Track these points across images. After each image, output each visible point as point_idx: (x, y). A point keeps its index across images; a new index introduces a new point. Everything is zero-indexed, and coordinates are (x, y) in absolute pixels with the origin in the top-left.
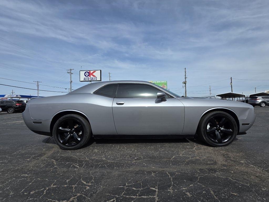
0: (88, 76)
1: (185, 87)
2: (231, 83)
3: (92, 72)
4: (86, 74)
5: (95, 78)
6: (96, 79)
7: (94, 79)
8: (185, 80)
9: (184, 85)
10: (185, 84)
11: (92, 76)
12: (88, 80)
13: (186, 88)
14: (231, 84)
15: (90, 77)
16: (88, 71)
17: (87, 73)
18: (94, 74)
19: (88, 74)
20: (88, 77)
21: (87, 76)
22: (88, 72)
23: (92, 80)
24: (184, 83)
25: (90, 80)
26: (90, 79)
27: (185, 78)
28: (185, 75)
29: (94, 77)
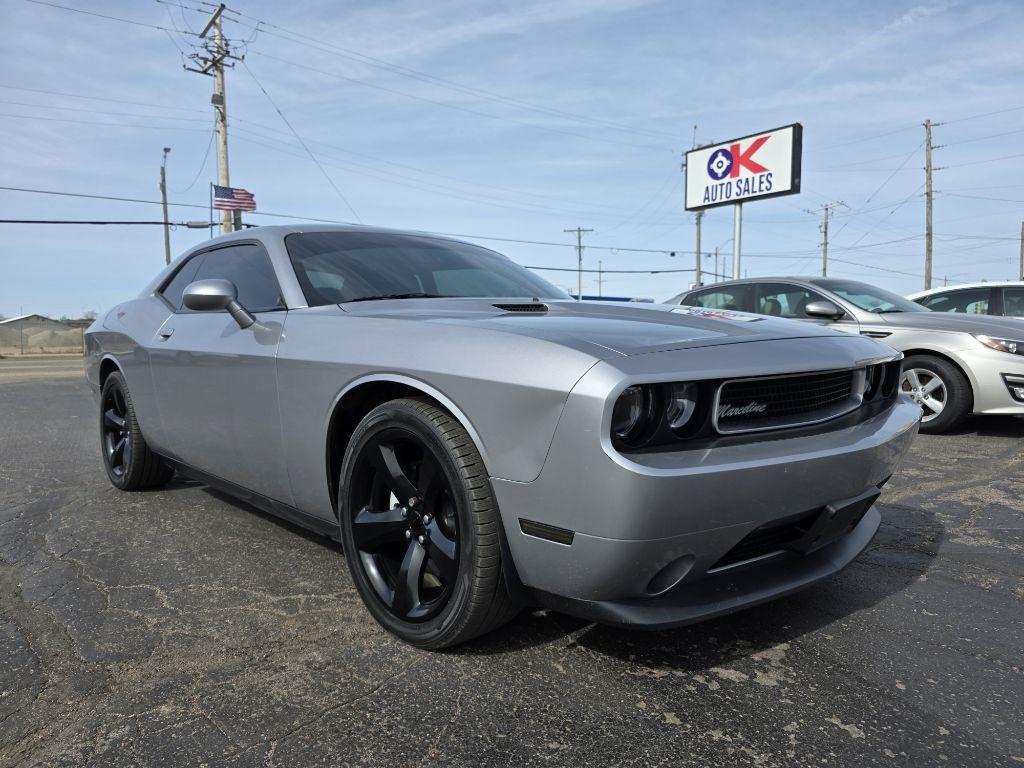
0: (725, 174)
3: (745, 145)
4: (714, 166)
5: (764, 179)
6: (766, 184)
7: (756, 188)
11: (745, 173)
12: (724, 199)
15: (734, 181)
16: (727, 147)
17: (720, 157)
18: (755, 158)
19: (726, 163)
20: (728, 179)
21: (720, 175)
22: (725, 153)
23: (746, 195)
25: (734, 197)
26: (735, 190)
29: (757, 176)
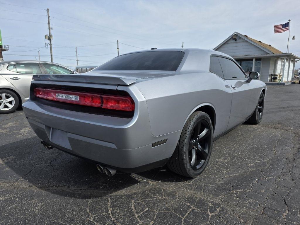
1: (49, 46)
2: (118, 48)
8: (50, 33)
9: (48, 41)
10: (50, 39)
13: (51, 48)
14: (118, 50)
24: (47, 37)
27: (49, 29)
28: (49, 23)
